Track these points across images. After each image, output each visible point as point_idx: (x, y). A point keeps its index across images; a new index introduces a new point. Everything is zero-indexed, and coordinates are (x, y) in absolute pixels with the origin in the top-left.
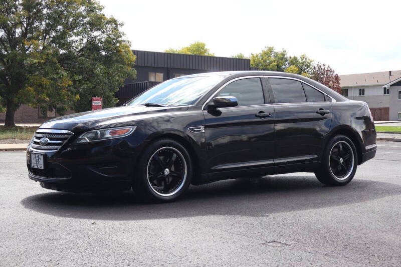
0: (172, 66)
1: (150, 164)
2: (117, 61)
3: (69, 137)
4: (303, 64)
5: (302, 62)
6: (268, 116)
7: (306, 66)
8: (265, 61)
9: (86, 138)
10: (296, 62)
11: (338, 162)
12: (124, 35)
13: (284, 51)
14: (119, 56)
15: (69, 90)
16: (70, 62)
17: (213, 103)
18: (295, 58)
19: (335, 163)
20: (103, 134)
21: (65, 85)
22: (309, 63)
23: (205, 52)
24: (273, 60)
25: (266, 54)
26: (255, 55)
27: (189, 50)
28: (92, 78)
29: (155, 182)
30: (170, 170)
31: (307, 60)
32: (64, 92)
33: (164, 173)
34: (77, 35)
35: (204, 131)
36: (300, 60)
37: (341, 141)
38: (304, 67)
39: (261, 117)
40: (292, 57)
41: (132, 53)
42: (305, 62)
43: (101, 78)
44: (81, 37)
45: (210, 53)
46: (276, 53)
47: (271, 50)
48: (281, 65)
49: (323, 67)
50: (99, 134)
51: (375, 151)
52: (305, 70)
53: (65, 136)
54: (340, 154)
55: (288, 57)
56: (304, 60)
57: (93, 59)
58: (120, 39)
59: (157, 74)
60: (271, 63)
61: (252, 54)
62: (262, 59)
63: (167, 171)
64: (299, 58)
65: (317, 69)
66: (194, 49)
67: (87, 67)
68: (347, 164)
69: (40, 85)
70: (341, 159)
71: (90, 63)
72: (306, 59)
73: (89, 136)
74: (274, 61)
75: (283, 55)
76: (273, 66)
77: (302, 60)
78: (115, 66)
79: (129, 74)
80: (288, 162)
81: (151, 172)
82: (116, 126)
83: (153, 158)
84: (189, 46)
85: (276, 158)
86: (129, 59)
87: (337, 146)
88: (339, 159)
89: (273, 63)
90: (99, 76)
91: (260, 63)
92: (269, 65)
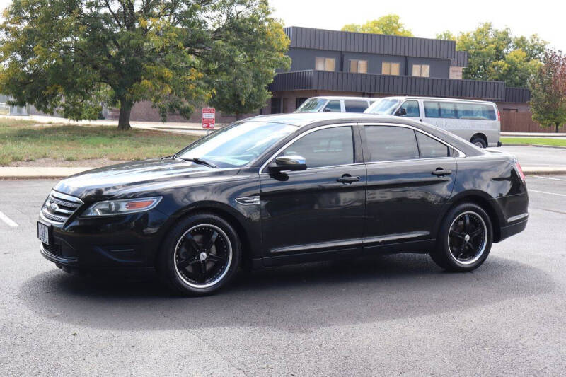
0: (348, 50)
1: (179, 246)
2: (264, 47)
3: (79, 206)
4: (533, 46)
5: (532, 44)
6: (355, 181)
7: (537, 50)
8: (479, 43)
9: (97, 210)
10: (524, 44)
11: (463, 240)
12: (273, 11)
13: (507, 29)
14: (266, 40)
15: (198, 85)
16: (204, 46)
17: (275, 165)
18: (523, 39)
19: (457, 242)
20: (118, 207)
21: (193, 78)
22: (543, 46)
23: (399, 28)
24: (490, 41)
25: (481, 32)
26: (465, 34)
27: (376, 24)
28: (231, 69)
29: (189, 269)
30: (208, 254)
31: (540, 42)
32: (191, 87)
33: (199, 258)
34: (214, 9)
35: (259, 203)
36: (530, 42)
37: (468, 211)
38: (535, 51)
39: (344, 182)
40: (519, 37)
41: (284, 36)
42: (536, 44)
43: (242, 68)
44: (220, 13)
45: (405, 29)
46: (496, 30)
47: (488, 26)
48: (501, 48)
49: (558, 54)
50: (113, 207)
51: (526, 222)
52: (536, 55)
53: (74, 205)
54: (465, 230)
55: (514, 37)
56: (536, 41)
57: (232, 44)
58: (269, 17)
59: (327, 59)
60: (488, 44)
61: (461, 32)
62: (476, 40)
63: (203, 256)
64: (528, 39)
65: (550, 57)
66: (384, 23)
67: (223, 55)
68: (477, 242)
69: (161, 78)
70: (467, 236)
71: (227, 48)
72: (538, 40)
73: (102, 208)
74: (492, 43)
75: (506, 34)
76: (490, 49)
77: (532, 41)
78: (262, 54)
79: (280, 64)
80: (383, 241)
81: (181, 257)
82: (135, 195)
83: (184, 238)
84: (377, 19)
85: (366, 236)
86: (280, 43)
87: (463, 218)
88: (464, 236)
89: (491, 46)
90: (241, 65)
91: (472, 45)
92: (485, 48)
